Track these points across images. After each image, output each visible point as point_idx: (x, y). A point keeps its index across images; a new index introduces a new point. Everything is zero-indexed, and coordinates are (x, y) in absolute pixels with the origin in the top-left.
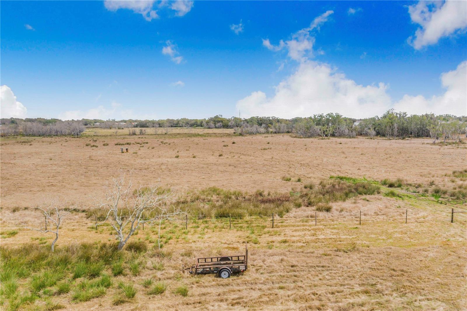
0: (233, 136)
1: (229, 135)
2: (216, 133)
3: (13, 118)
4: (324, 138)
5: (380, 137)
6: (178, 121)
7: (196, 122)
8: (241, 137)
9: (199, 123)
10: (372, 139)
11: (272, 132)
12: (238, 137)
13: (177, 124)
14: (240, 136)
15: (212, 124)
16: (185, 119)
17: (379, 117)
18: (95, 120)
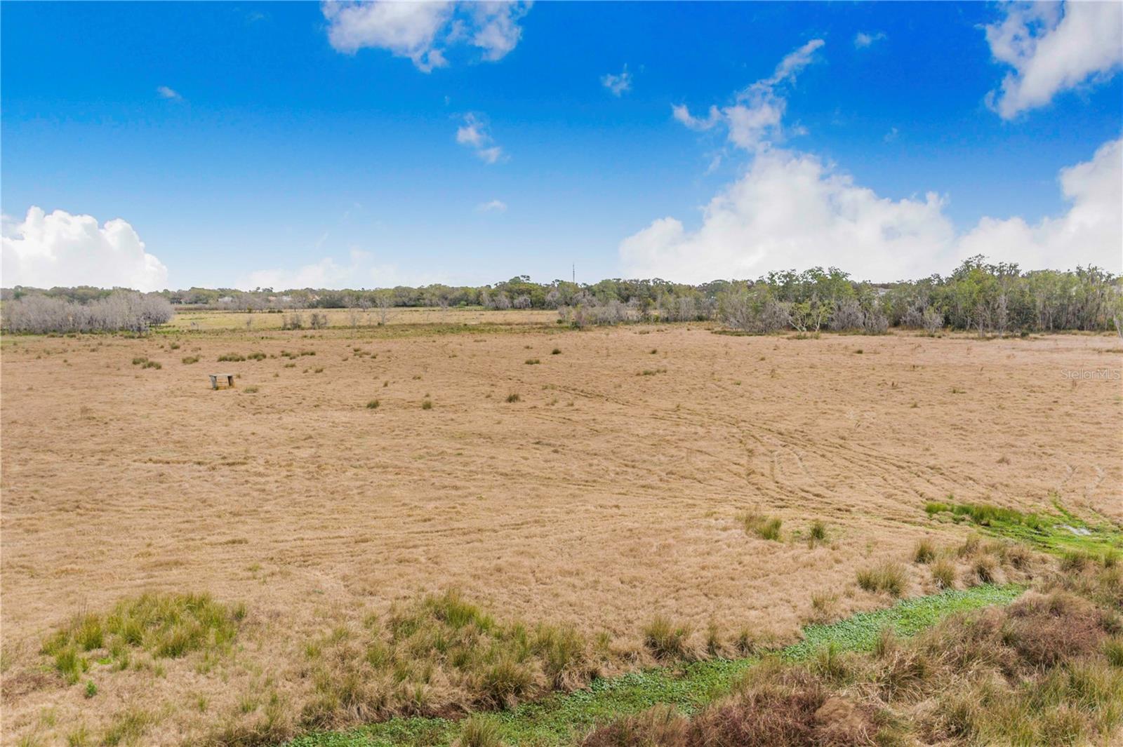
0: (555, 331)
1: (544, 328)
2: (511, 321)
3: (21, 287)
4: (803, 334)
5: (953, 330)
6: (421, 291)
7: (466, 294)
8: (576, 333)
9: (472, 296)
10: (933, 336)
11: (657, 320)
12: (569, 333)
13: (418, 299)
14: (573, 329)
15: (503, 299)
16: (438, 287)
17: (943, 277)
18: (222, 290)
